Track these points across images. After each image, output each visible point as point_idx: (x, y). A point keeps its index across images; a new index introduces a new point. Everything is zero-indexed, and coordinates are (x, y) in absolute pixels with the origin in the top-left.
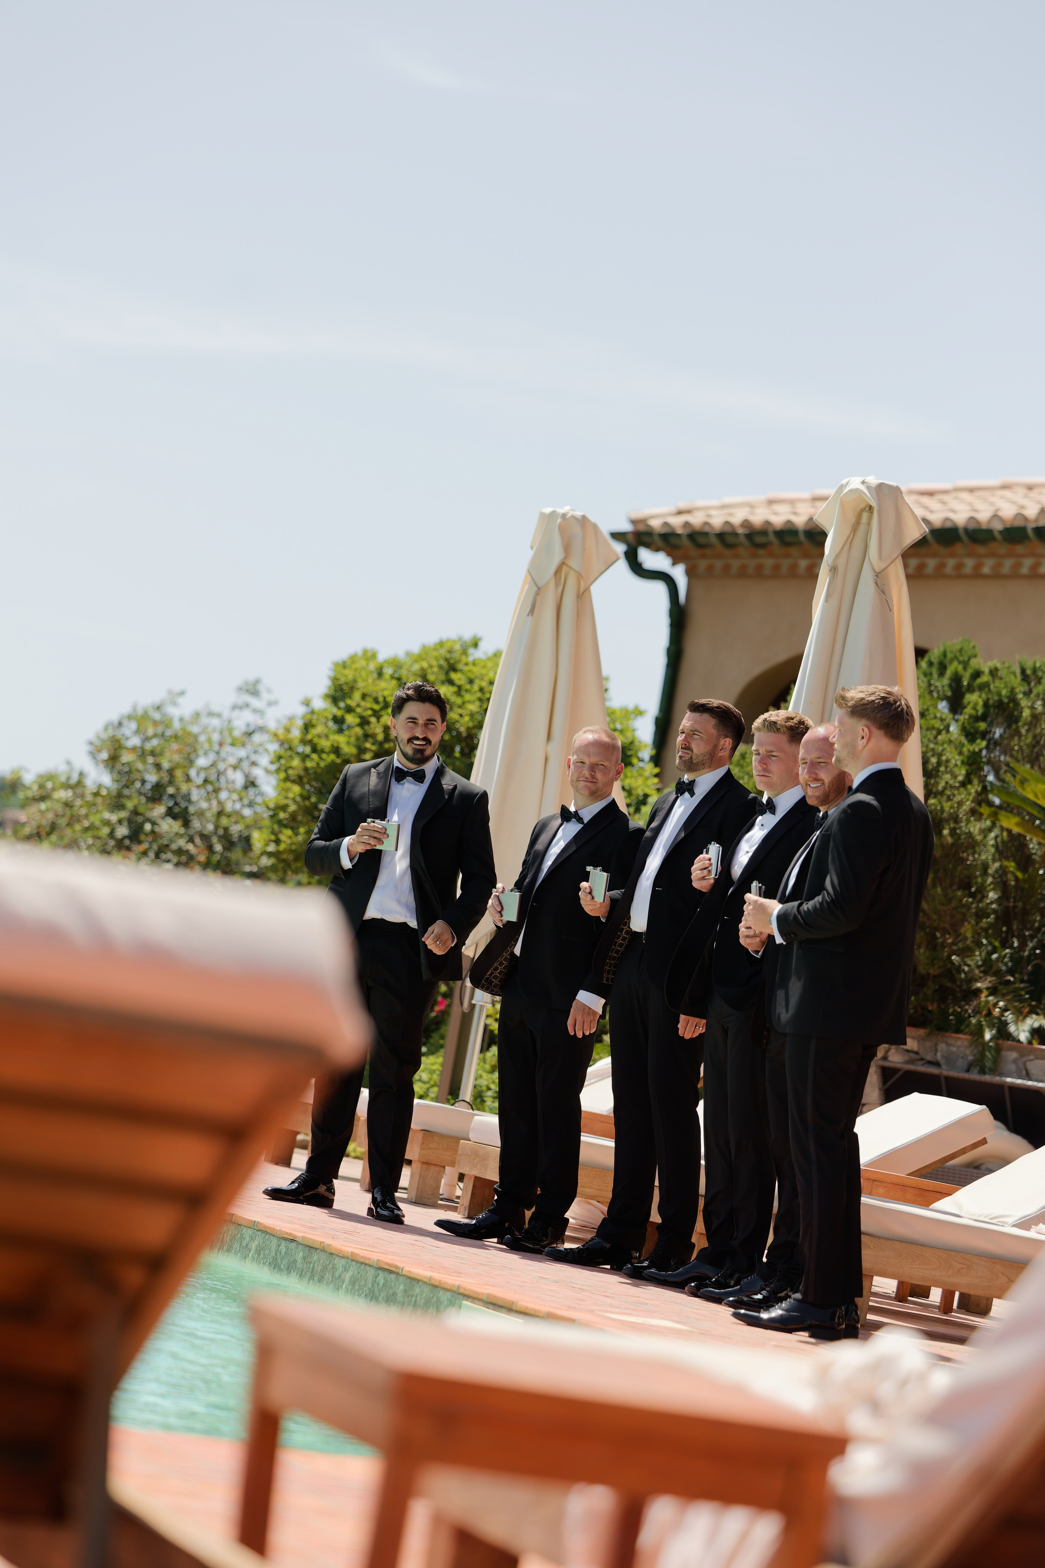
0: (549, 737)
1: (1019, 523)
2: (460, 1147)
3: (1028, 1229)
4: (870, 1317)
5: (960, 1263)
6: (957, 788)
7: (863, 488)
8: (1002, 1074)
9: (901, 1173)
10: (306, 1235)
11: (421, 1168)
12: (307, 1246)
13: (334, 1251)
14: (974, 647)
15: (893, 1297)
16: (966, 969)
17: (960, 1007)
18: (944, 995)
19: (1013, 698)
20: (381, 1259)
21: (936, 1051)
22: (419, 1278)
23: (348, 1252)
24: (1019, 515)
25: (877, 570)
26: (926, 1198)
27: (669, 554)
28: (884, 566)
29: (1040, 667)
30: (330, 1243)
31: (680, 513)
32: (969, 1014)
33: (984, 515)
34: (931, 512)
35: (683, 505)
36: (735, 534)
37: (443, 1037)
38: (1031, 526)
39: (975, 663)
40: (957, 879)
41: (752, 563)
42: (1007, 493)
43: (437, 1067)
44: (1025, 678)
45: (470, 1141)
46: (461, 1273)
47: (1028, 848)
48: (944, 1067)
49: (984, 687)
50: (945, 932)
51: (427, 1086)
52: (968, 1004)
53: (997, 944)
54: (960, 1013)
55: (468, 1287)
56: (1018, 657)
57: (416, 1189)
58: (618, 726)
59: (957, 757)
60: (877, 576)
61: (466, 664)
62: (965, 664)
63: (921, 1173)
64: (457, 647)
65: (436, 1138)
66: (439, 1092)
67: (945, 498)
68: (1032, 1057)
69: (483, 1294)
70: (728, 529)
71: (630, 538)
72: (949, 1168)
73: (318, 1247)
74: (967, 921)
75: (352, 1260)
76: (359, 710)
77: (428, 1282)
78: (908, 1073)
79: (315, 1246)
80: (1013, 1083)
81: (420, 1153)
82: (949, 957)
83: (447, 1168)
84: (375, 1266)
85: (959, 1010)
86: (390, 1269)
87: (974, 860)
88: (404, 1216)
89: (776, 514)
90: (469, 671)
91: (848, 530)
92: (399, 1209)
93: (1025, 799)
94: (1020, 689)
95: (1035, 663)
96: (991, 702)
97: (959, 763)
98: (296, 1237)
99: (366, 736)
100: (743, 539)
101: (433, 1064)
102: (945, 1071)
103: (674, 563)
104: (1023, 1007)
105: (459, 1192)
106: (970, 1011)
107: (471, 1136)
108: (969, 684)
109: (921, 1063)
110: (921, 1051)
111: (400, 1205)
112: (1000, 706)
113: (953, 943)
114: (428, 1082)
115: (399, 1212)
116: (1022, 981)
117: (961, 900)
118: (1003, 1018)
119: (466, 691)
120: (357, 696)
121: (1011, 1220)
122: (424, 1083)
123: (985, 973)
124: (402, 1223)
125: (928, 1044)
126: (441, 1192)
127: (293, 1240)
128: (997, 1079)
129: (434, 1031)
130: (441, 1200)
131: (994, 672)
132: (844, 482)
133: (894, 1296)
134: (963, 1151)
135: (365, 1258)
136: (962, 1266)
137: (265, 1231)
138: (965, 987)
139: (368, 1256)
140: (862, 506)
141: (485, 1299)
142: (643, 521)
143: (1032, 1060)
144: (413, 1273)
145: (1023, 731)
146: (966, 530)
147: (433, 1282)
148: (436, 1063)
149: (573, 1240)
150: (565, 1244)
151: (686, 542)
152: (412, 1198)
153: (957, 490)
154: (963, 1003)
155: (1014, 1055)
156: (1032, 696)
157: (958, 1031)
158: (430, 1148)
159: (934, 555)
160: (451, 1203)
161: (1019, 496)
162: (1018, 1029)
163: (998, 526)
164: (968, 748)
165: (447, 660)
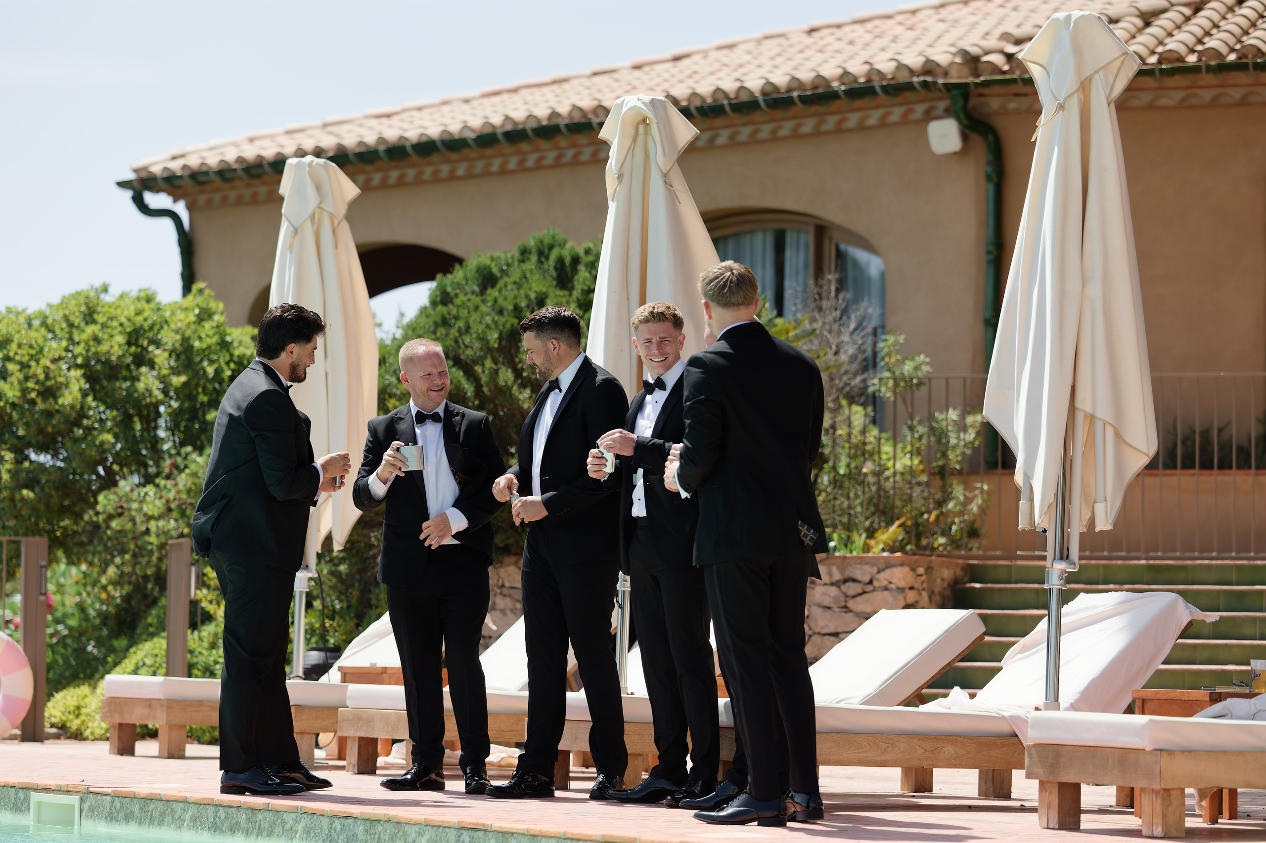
1: (488, 130)
7: (641, 105)
24: (486, 124)
27: (170, 194)
31: (174, 158)
33: (454, 128)
35: (176, 151)
36: (231, 170)
38: (500, 131)
41: (247, 193)
45: (349, 708)
61: (103, 306)
64: (91, 294)
70: (224, 166)
71: (134, 185)
76: (18, 358)
91: (628, 142)
99: (27, 378)
100: (240, 173)
103: (175, 201)
107: (349, 704)
120: (14, 346)
140: (639, 118)
142: (145, 169)
146: (440, 141)
151: (188, 182)
159: (413, 166)
165: (85, 305)
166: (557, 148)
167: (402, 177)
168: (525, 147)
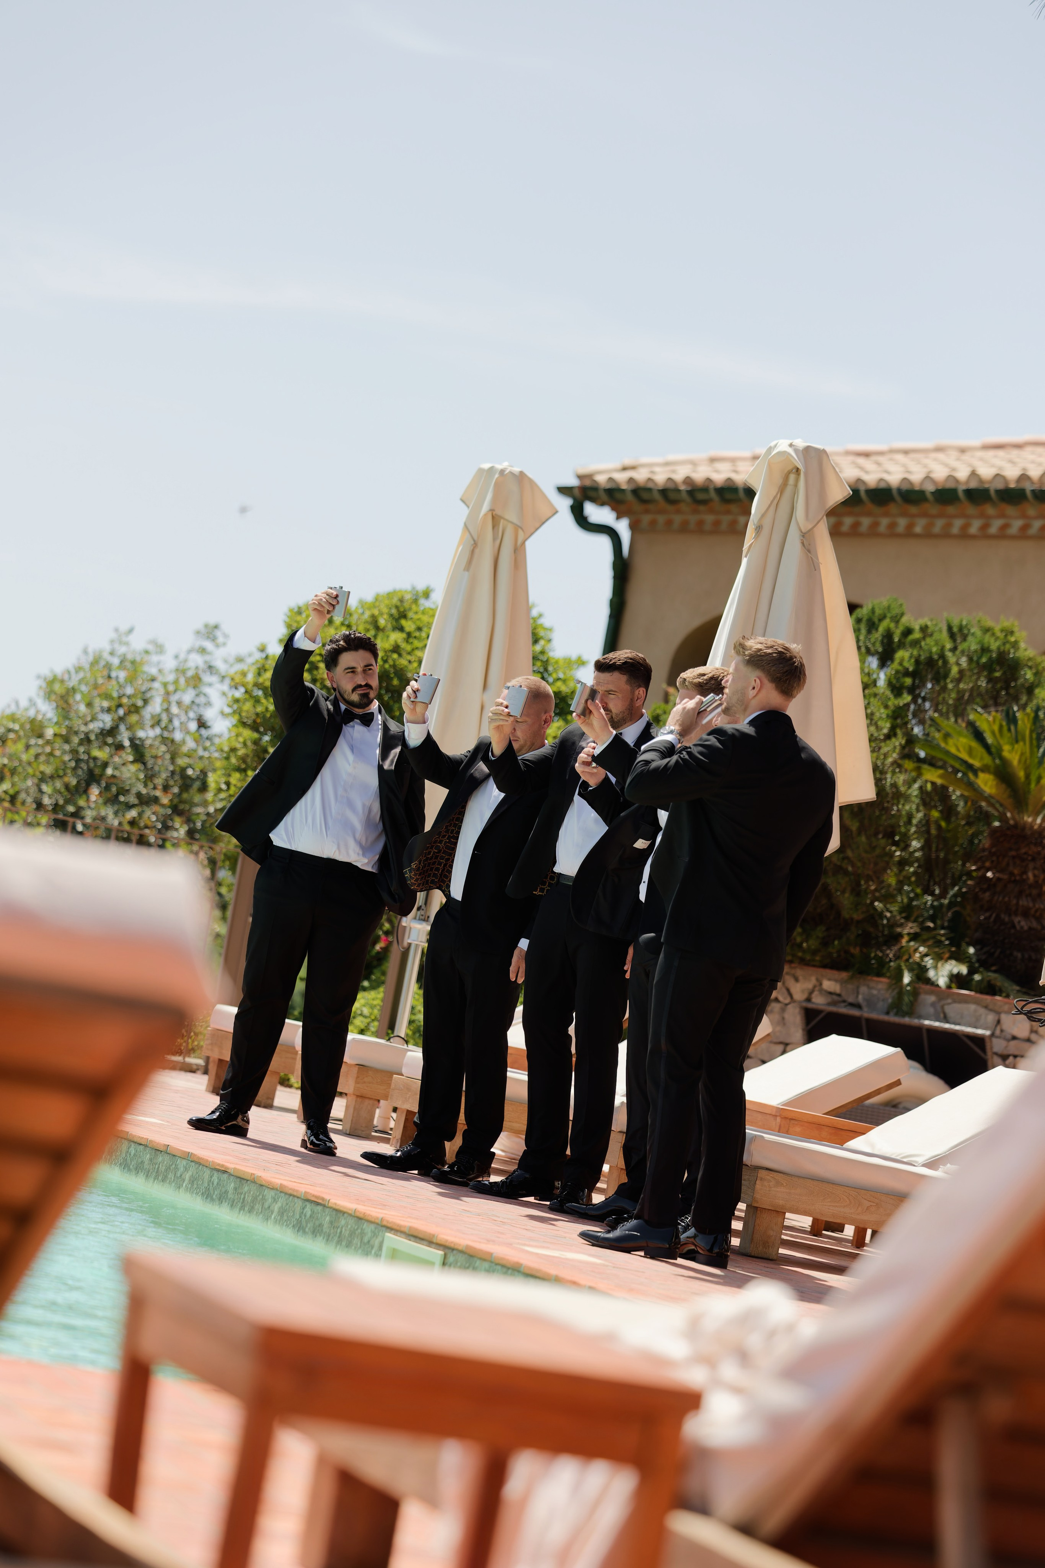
0: (485, 687)
1: (950, 485)
2: (393, 1081)
3: (936, 1169)
4: (782, 1251)
5: (870, 1201)
6: (881, 741)
7: (791, 451)
8: (920, 1017)
9: (817, 1113)
10: (238, 1167)
11: (356, 1101)
12: (239, 1177)
13: (264, 1183)
14: (901, 605)
15: (807, 1231)
16: (888, 915)
17: (881, 951)
18: (866, 940)
19: (942, 656)
20: (308, 1190)
21: (858, 993)
22: (345, 1210)
23: (277, 1184)
24: (950, 477)
25: (804, 531)
26: (840, 1137)
27: (613, 509)
28: (810, 527)
29: (967, 625)
30: (260, 1175)
31: (625, 469)
32: (890, 959)
33: (916, 477)
34: (867, 472)
35: (628, 462)
36: (677, 490)
37: (384, 973)
38: (962, 488)
39: (904, 620)
40: (881, 829)
41: (693, 519)
42: (941, 456)
43: (378, 1002)
44: (952, 635)
45: (403, 1075)
46: (386, 1206)
47: (951, 800)
48: (865, 1009)
49: (916, 643)
50: (869, 878)
51: (368, 1020)
52: (889, 948)
53: (918, 891)
54: (881, 958)
55: (391, 1220)
56: (945, 614)
57: (350, 1122)
58: (561, 676)
59: (882, 710)
60: (803, 536)
61: (416, 613)
62: (896, 620)
63: (837, 1112)
64: (408, 597)
65: (370, 1072)
66: (379, 1026)
67: (880, 459)
68: (949, 1001)
69: (405, 1227)
70: (670, 486)
71: (577, 492)
72: (868, 1107)
73: (249, 1178)
74: (890, 869)
75: (281, 1192)
77: (353, 1214)
78: (830, 1015)
79: (245, 1178)
80: (931, 1026)
81: (355, 1087)
82: (872, 903)
83: (382, 1101)
84: (302, 1197)
85: (880, 954)
86: (317, 1201)
87: (898, 810)
88: (336, 1149)
89: (717, 471)
90: (419, 619)
91: (774, 491)
92: (332, 1141)
93: (947, 753)
94: (949, 645)
95: (961, 621)
96: (922, 658)
97: (884, 716)
98: (228, 1168)
100: (684, 495)
101: (373, 999)
102: (866, 1013)
103: (618, 518)
104: (943, 953)
105: (392, 1124)
106: (891, 956)
107: (404, 1071)
108: (899, 641)
109: (843, 1005)
110: (843, 994)
111: (333, 1136)
112: (930, 662)
113: (876, 890)
114: (369, 1017)
115: (331, 1145)
116: (943, 928)
117: (884, 848)
118: (923, 964)
119: (415, 637)
121: (921, 1160)
122: (365, 1017)
123: (907, 918)
124: (334, 1154)
125: (850, 986)
126: (375, 1122)
127: (225, 1172)
128: (915, 1022)
129: (375, 967)
130: (376, 1131)
131: (924, 629)
132: (772, 444)
133: (809, 1230)
134: (878, 1092)
135: (294, 1190)
136: (872, 1204)
137: (199, 1162)
138: (886, 932)
139: (296, 1188)
140: (790, 468)
141: (407, 1232)
142: (590, 476)
143: (949, 1004)
144: (338, 1205)
145: (950, 686)
146: (899, 490)
147: (358, 1214)
148: (377, 998)
149: (499, 1172)
150: (491, 1176)
151: (630, 497)
152: (346, 1130)
153: (892, 451)
154: (884, 948)
155: (932, 998)
156: (958, 652)
157: (879, 974)
158: (365, 1082)
159: (869, 514)
160: (384, 1135)
161: (951, 459)
162: (937, 974)
163: (930, 488)
164: (893, 702)
165: (397, 607)
166: (1024, 516)
167: (856, 525)
168: (990, 510)
